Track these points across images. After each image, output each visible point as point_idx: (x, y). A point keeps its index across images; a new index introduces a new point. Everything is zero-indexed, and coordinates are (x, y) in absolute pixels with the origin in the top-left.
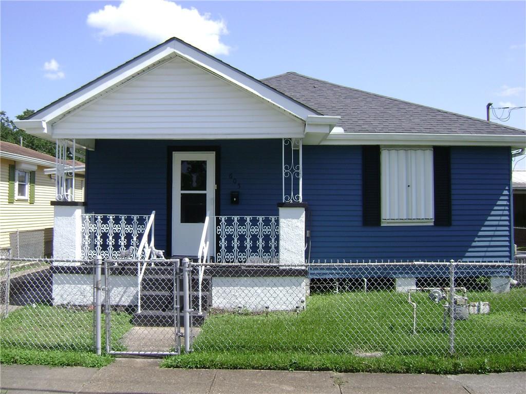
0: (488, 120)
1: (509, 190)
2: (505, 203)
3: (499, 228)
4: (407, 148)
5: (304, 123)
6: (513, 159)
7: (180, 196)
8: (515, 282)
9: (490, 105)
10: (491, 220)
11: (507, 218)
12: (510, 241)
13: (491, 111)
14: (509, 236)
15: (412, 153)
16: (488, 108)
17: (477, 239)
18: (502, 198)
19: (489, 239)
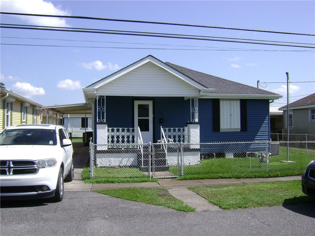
0: (258, 88)
1: (268, 117)
2: (267, 122)
3: (265, 132)
4: (230, 100)
5: (200, 91)
6: (270, 104)
7: (138, 120)
8: (270, 154)
9: (258, 81)
10: (262, 129)
11: (268, 128)
12: (269, 137)
13: (259, 83)
14: (269, 135)
15: (232, 102)
16: (258, 83)
17: (256, 137)
18: (266, 120)
19: (261, 136)
